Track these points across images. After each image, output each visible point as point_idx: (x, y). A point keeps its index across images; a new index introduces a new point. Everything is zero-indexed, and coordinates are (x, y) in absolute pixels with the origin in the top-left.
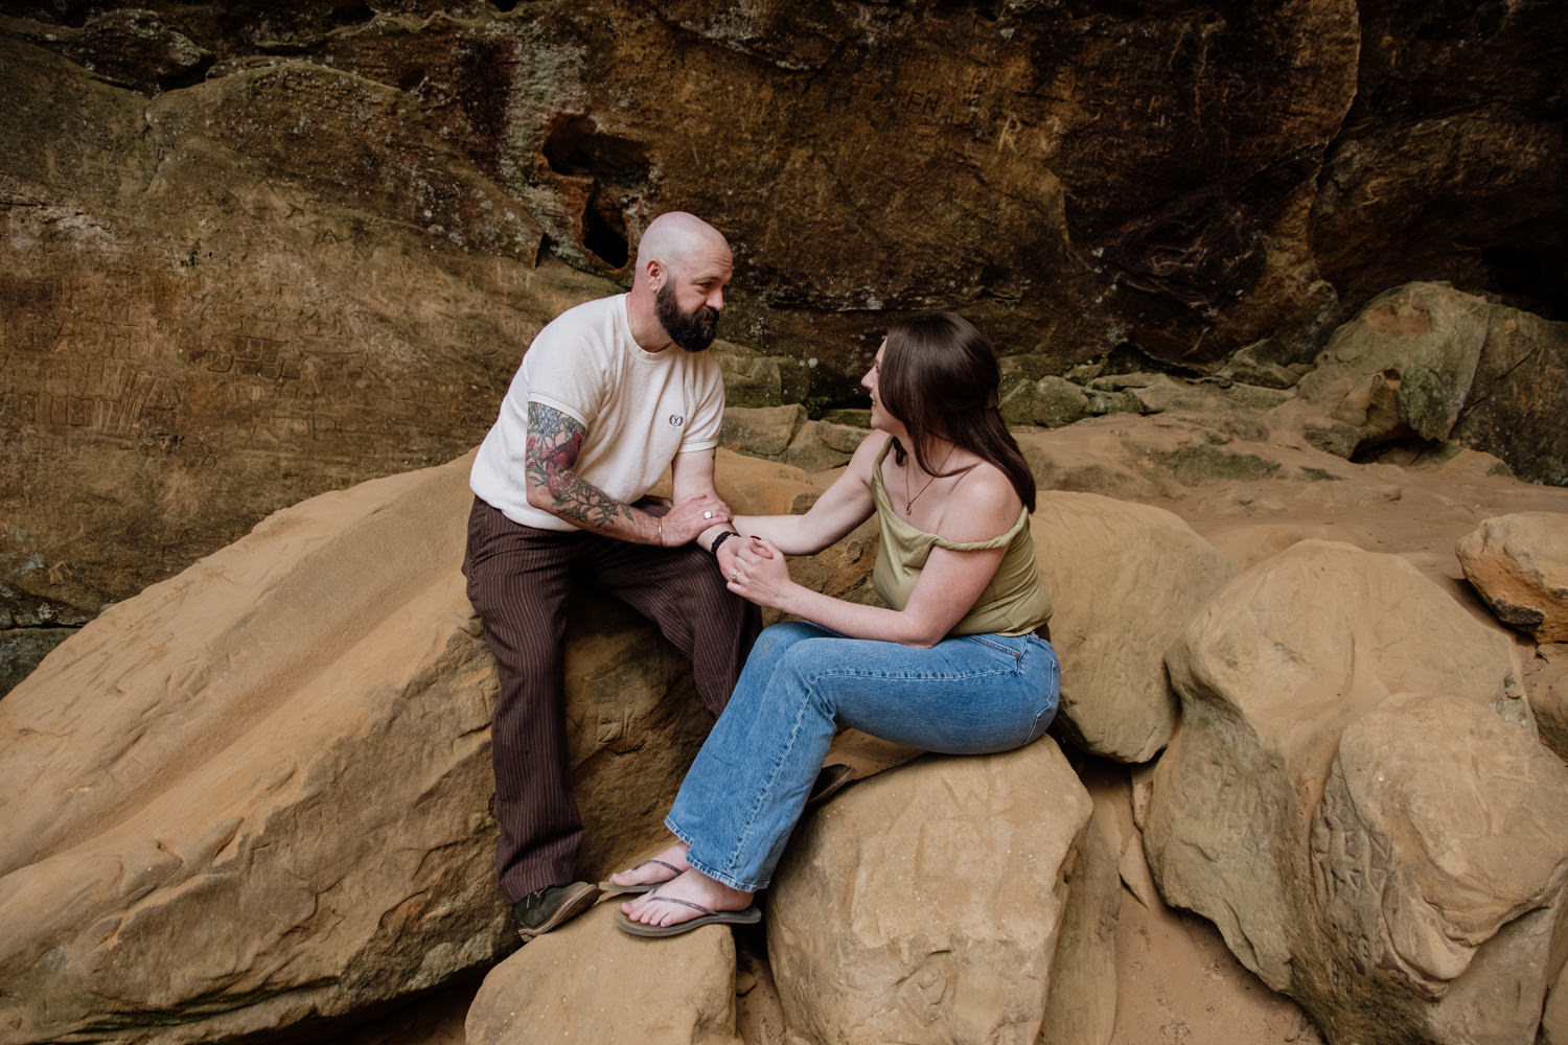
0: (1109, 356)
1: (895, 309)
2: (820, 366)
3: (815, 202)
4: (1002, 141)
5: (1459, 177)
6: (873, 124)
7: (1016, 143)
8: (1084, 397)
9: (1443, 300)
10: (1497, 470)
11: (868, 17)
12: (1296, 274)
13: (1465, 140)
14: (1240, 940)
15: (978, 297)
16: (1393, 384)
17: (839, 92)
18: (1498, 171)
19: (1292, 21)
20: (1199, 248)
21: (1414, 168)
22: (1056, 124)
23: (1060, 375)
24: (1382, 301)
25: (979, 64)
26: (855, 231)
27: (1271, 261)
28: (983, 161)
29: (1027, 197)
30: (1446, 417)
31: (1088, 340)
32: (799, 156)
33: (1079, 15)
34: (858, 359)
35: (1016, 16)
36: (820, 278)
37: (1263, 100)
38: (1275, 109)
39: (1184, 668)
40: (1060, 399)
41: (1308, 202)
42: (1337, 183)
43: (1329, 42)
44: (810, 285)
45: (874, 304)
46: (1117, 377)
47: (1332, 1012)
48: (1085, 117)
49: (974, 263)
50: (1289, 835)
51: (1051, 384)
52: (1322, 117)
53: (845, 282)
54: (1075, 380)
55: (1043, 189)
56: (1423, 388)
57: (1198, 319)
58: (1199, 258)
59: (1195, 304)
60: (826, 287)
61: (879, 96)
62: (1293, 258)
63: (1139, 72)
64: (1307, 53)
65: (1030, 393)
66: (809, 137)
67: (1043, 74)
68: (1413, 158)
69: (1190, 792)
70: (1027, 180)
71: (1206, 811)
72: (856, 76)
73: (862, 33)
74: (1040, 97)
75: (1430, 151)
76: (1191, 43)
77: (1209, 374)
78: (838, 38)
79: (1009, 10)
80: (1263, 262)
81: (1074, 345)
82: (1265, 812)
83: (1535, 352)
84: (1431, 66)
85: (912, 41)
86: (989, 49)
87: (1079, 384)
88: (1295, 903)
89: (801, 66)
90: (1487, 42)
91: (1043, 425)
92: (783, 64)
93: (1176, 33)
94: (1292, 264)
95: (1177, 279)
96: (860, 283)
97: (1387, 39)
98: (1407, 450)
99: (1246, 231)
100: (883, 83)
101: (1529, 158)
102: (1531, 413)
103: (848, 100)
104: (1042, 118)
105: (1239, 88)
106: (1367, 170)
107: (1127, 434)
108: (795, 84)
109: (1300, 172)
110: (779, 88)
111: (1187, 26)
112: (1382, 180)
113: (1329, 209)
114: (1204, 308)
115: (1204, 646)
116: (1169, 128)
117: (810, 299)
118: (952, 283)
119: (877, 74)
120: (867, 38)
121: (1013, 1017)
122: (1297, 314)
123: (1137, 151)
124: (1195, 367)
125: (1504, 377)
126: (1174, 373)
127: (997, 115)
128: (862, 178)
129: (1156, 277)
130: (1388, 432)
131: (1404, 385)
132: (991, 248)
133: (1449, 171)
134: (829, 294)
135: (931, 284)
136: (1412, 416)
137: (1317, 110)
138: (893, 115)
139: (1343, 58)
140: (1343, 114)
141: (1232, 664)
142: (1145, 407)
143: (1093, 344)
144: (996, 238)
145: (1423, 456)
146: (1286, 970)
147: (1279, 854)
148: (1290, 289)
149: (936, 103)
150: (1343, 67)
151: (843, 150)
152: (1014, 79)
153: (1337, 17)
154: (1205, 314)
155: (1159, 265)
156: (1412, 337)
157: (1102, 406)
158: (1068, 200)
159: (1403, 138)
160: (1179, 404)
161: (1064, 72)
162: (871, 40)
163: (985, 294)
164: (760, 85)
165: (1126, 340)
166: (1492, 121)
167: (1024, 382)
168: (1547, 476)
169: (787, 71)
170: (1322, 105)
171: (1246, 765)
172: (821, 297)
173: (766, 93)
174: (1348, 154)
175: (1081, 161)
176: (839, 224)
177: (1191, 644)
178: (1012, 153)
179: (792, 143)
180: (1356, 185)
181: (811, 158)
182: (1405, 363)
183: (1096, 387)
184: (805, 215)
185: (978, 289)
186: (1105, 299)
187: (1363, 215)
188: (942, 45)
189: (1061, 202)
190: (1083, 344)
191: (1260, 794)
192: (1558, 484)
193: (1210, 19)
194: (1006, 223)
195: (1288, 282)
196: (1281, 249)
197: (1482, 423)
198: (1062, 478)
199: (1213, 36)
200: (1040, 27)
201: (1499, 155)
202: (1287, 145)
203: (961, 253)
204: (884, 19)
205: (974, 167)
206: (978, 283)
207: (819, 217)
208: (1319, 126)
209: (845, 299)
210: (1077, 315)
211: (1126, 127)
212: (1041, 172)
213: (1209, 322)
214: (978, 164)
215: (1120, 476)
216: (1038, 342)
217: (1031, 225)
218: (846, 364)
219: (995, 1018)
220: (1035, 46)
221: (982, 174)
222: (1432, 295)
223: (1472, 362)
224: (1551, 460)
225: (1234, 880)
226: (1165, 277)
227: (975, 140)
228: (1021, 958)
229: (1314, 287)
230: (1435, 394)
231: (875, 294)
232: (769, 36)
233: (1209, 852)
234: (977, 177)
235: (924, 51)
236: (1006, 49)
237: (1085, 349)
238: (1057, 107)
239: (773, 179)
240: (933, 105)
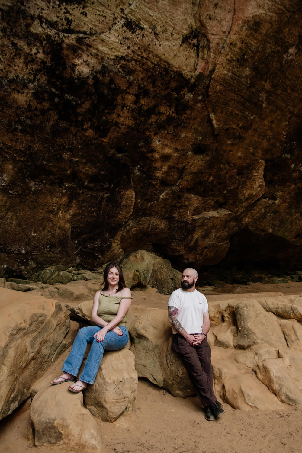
0: (76, 266)
1: (28, 254)
2: (7, 267)
3: (12, 226)
4: (59, 215)
5: (150, 229)
6: (30, 208)
7: (62, 216)
8: (71, 276)
9: (146, 255)
10: (157, 292)
11: (33, 184)
12: (117, 248)
13: (151, 222)
14: (153, 379)
15: (48, 251)
16: (138, 273)
17: (23, 200)
18: (157, 228)
19: (123, 196)
20: (98, 242)
21: (142, 227)
22: (71, 212)
23: (65, 271)
24: (133, 254)
25: (57, 197)
26: (21, 234)
27: (113, 245)
28: (54, 220)
29: (63, 228)
30: (147, 280)
31: (72, 262)
32: (10, 215)
33: (80, 189)
34: (17, 266)
35: (66, 188)
36: (11, 245)
37: (115, 211)
38: (117, 213)
39: (135, 332)
40: (66, 276)
41: (121, 233)
42: (127, 229)
43: (129, 200)
44: (8, 247)
45: (23, 252)
46: (78, 271)
47: (172, 386)
48: (78, 211)
49: (48, 243)
50: (161, 358)
51: (63, 273)
52: (126, 215)
53: (17, 246)
54: (68, 272)
55: (67, 227)
56: (143, 274)
57: (97, 258)
58: (98, 244)
59: (96, 254)
60: (12, 247)
61: (32, 202)
62: (117, 244)
63: (90, 203)
64: (125, 202)
65: (59, 275)
66: (14, 210)
67: (70, 201)
68: (142, 224)
69: (139, 355)
70: (63, 224)
71: (143, 358)
72: (28, 197)
73: (31, 187)
74: (69, 206)
75: (145, 223)
76: (102, 198)
77: (97, 270)
78: (25, 188)
79: (65, 186)
80: (111, 245)
81: (69, 263)
82: (156, 355)
83: (162, 266)
84: (147, 207)
85: (43, 190)
86: (59, 194)
87: (69, 273)
88: (164, 370)
89: (15, 193)
90: (156, 203)
91: (62, 283)
92: (11, 192)
93: (99, 195)
94: (116, 246)
95: (93, 249)
96: (20, 247)
97: (139, 200)
98: (139, 288)
99: (109, 238)
100: (34, 199)
101: (162, 226)
102: (161, 279)
103: (24, 202)
104: (69, 211)
105: (111, 208)
106: (133, 226)
107: (87, 286)
108: (13, 197)
109: (121, 226)
110: (8, 197)
111: (102, 194)
112: (135, 229)
113: (125, 234)
114: (98, 255)
115: (140, 328)
116: (95, 215)
117: (7, 250)
118: (43, 248)
119: (33, 197)
120: (32, 188)
121: (134, 390)
122: (116, 257)
123: (88, 219)
124: (94, 269)
125: (156, 271)
126: (91, 270)
127: (59, 209)
128: (25, 221)
129: (89, 248)
130: (136, 284)
131: (140, 274)
132: (53, 240)
133: (148, 228)
134: (12, 249)
135: (38, 248)
136: (141, 280)
137: (125, 214)
138: (35, 207)
139: (131, 204)
140: (130, 215)
141: (146, 331)
142: (86, 279)
143: (73, 263)
144: (54, 237)
145: (143, 289)
146: (163, 382)
147: (160, 362)
148: (115, 251)
149: (46, 205)
150: (131, 205)
151: (21, 214)
152: (64, 201)
153: (131, 196)
154: (98, 257)
155: (90, 245)
156: (141, 263)
157: (76, 278)
158: (71, 229)
159: (140, 220)
160: (95, 278)
161: (75, 201)
162: (33, 189)
163: (50, 251)
164: (4, 196)
165: (80, 262)
166: (156, 218)
167: (57, 272)
168: (164, 293)
169: (11, 194)
170: (126, 213)
171: (151, 348)
172: (10, 250)
173: (5, 198)
174: (129, 223)
175: (75, 221)
176: (17, 232)
177: (136, 328)
178: (61, 218)
179: (9, 211)
180: (130, 229)
181: (13, 215)
182: (140, 269)
183: (74, 274)
184: (9, 229)
185: (48, 249)
186: (77, 252)
187: (131, 236)
188: (49, 192)
189: (70, 230)
190: (70, 263)
191: (154, 353)
192: (166, 294)
193: (107, 193)
194: (57, 234)
195: (115, 250)
196: (115, 243)
197: (153, 281)
198: (76, 296)
199: (107, 197)
200: (71, 191)
201: (157, 225)
202: (118, 221)
203: (46, 241)
204: (37, 185)
205: (52, 220)
206: (49, 248)
207: (13, 230)
208: (125, 217)
209: (17, 251)
210: (70, 256)
211: (86, 214)
212: (67, 223)
213: (99, 259)
214: (53, 220)
215: (88, 296)
216: (60, 262)
217: (63, 235)
218: (13, 267)
219: (131, 392)
220: (69, 195)
221: (53, 222)
222: (144, 253)
223: (151, 268)
224: (165, 289)
225: (151, 369)
226: (91, 248)
227: (53, 214)
228: (134, 380)
229: (120, 251)
230: (145, 275)
231: (24, 250)
232: (9, 185)
233: (145, 365)
234: (52, 223)
235: (45, 193)
236: (63, 195)
237: (71, 264)
238: (72, 208)
239: (3, 219)
240: (45, 206)
